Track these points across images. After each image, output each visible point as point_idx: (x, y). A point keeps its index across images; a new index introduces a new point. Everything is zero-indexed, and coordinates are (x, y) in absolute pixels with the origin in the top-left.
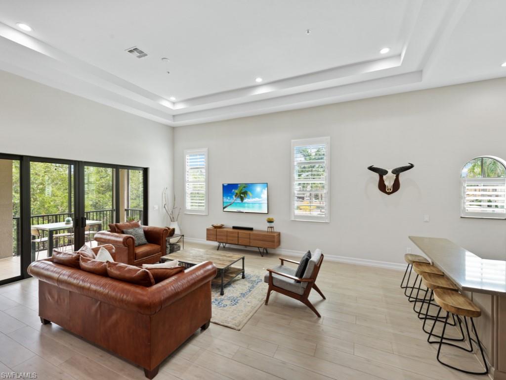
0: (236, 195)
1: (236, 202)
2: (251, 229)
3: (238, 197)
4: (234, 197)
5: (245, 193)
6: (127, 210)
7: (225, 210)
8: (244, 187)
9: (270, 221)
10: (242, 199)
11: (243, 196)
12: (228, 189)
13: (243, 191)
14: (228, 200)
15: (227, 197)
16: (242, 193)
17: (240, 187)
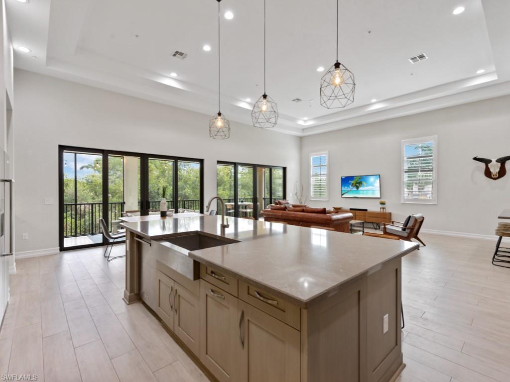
2: (366, 210)
3: (354, 186)
4: (350, 186)
5: (360, 183)
6: (264, 199)
7: (343, 196)
8: (359, 179)
9: (383, 203)
10: (357, 188)
12: (346, 181)
13: (358, 182)
14: (345, 189)
15: (345, 186)
16: (358, 183)
17: (356, 179)
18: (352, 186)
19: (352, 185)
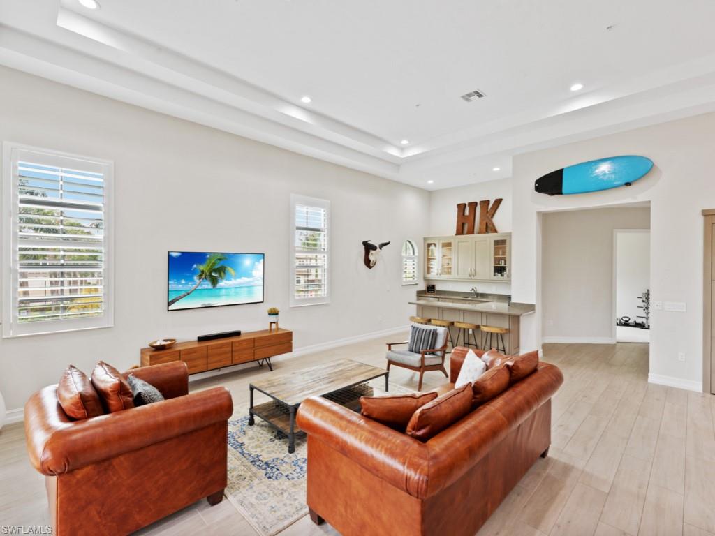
0: (201, 276)
1: (199, 288)
2: (238, 334)
3: (206, 278)
4: (196, 278)
5: (221, 270)
8: (220, 259)
9: (274, 313)
10: (214, 282)
11: (217, 275)
13: (216, 267)
16: (215, 271)
17: (210, 259)
18: (200, 276)
19: (202, 275)
